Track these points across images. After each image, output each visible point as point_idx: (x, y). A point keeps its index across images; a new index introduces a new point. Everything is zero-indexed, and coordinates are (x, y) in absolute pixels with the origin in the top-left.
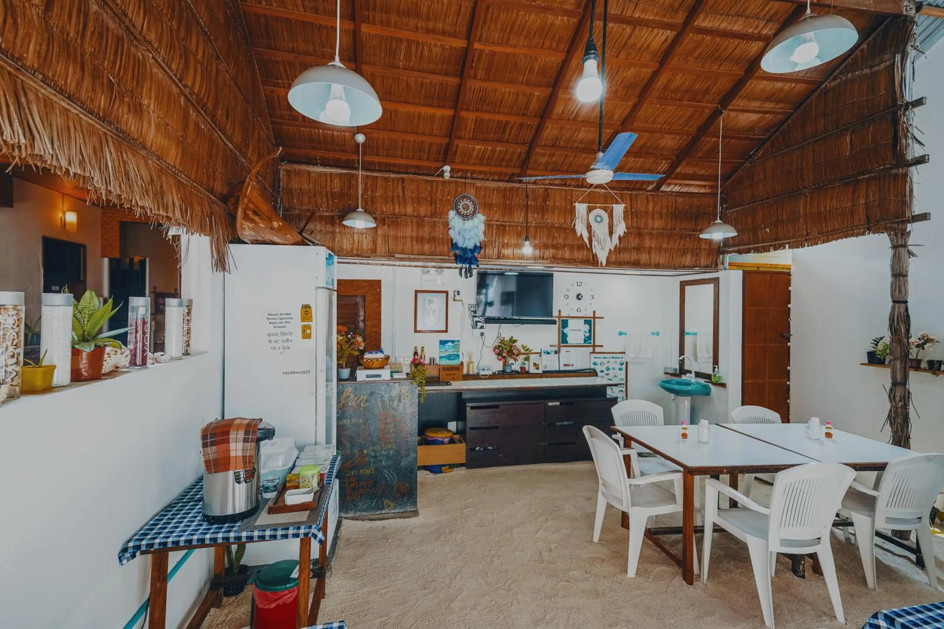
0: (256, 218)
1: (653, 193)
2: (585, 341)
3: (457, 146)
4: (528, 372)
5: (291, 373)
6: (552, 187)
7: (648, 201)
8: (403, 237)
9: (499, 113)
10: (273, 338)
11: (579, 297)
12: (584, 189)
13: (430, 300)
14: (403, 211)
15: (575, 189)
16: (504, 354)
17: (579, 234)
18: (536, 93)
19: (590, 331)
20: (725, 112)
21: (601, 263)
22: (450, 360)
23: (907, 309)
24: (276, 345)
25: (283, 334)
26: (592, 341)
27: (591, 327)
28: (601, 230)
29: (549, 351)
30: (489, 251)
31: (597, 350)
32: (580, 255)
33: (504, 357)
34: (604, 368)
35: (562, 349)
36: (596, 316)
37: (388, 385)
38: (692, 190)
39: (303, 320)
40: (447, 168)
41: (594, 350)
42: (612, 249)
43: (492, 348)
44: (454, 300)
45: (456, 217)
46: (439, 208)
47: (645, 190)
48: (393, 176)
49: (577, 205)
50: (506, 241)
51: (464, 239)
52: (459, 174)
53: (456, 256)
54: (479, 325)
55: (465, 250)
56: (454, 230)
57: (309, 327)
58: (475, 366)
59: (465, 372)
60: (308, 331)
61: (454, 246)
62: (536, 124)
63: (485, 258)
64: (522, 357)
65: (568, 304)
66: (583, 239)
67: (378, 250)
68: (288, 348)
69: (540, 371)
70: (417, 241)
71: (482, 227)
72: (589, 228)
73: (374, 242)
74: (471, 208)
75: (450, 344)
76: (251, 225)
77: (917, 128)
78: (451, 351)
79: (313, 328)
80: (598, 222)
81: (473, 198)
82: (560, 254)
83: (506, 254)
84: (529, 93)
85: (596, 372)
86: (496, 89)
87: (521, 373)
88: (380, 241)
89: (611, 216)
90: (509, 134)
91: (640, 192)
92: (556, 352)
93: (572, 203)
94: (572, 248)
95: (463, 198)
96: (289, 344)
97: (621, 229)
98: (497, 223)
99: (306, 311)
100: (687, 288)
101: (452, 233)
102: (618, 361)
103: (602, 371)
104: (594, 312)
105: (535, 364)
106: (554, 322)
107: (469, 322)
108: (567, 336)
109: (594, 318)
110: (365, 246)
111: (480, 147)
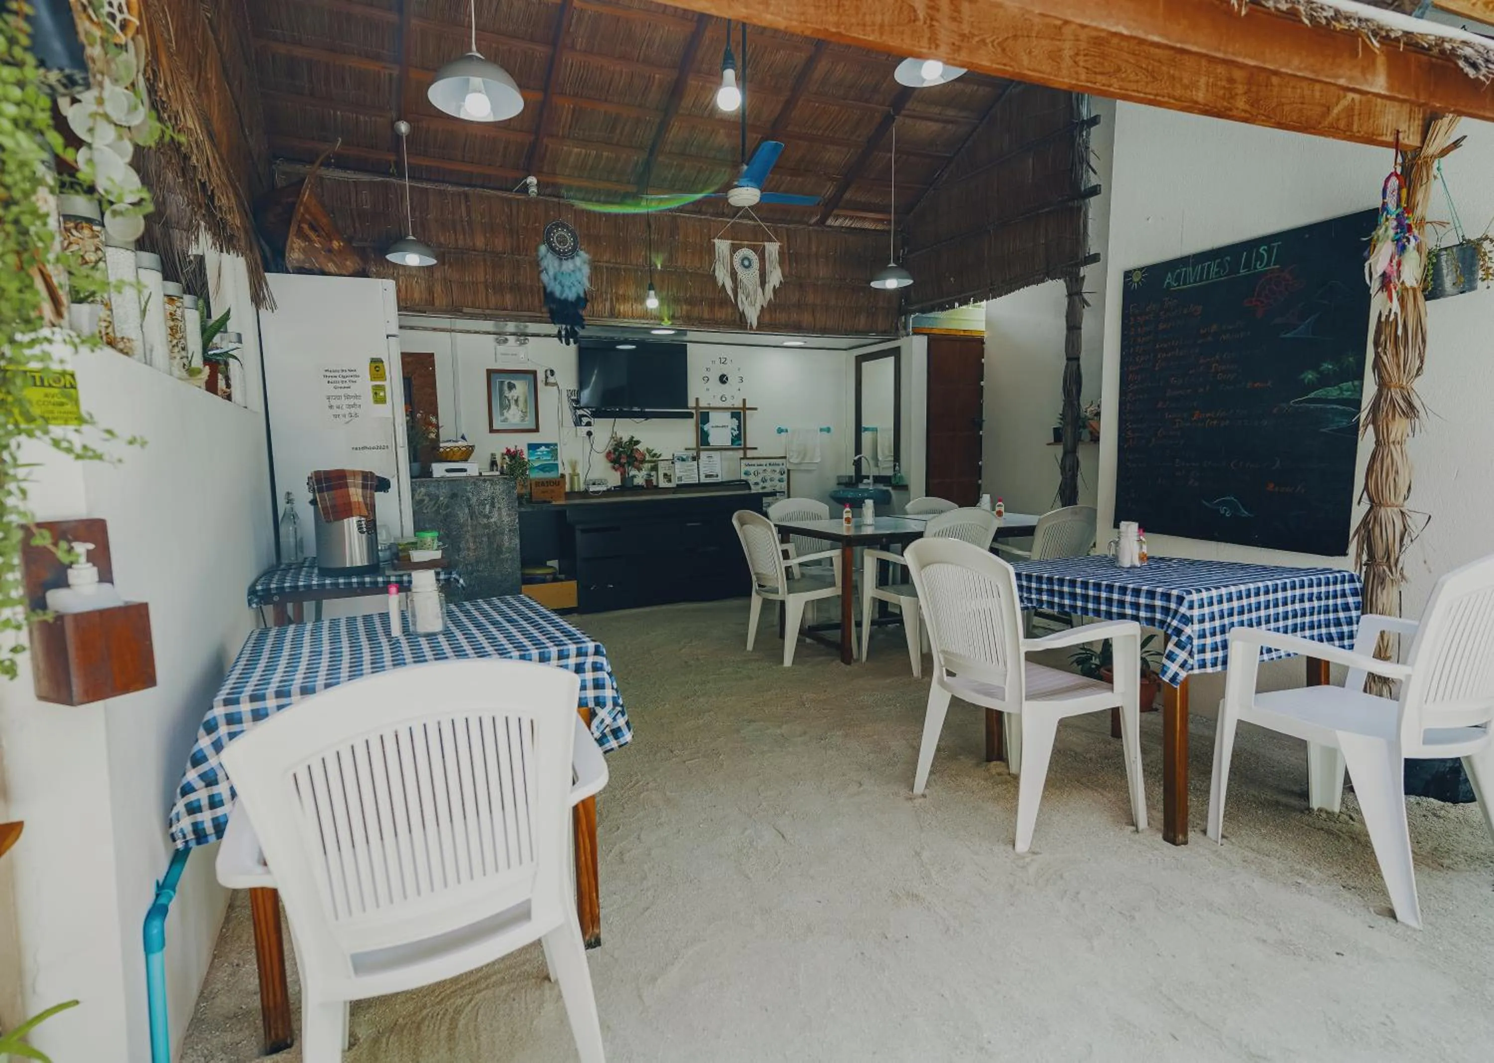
0: (313, 236)
1: (816, 228)
2: (733, 442)
3: (547, 146)
4: (656, 487)
5: (364, 448)
6: (682, 214)
7: (810, 239)
8: (473, 283)
9: (606, 100)
10: (334, 402)
11: (723, 379)
12: (725, 219)
13: (509, 383)
14: (471, 244)
15: (713, 218)
16: (623, 461)
17: (720, 284)
18: (657, 76)
19: (739, 427)
20: (899, 119)
21: (751, 326)
22: (545, 472)
23: (1079, 366)
24: (339, 412)
25: (348, 397)
26: (742, 442)
27: (740, 422)
28: (749, 277)
29: (684, 457)
30: (599, 307)
31: (750, 454)
32: (722, 314)
33: (622, 465)
34: (758, 479)
35: (704, 455)
36: (747, 406)
37: (475, 484)
38: (868, 225)
39: (373, 378)
40: (532, 180)
41: (745, 454)
42: (765, 306)
43: (605, 454)
44: (547, 384)
45: (549, 255)
46: (524, 242)
47: (807, 223)
48: (450, 188)
49: (716, 241)
50: (621, 292)
51: (563, 287)
52: (549, 191)
53: (551, 312)
54: (585, 420)
55: (565, 302)
56: (547, 273)
57: (382, 388)
58: (582, 481)
59: (567, 488)
60: (382, 394)
61: (549, 296)
62: (658, 120)
63: (593, 316)
64: (647, 466)
65: (708, 390)
66: (726, 291)
67: (437, 303)
68: (356, 415)
69: (672, 485)
70: (494, 288)
71: (586, 270)
72: (734, 275)
73: (431, 291)
74: (570, 240)
75: (543, 448)
76: (303, 245)
77: (1092, 151)
78: (547, 460)
79: (388, 389)
80: (746, 267)
81: (571, 227)
82: (696, 312)
83: (622, 310)
84: (647, 75)
85: (749, 484)
86: (602, 66)
87: (647, 488)
88: (438, 289)
89: (762, 259)
90: (621, 133)
91: (801, 227)
92: (694, 459)
93: (710, 239)
94: (712, 304)
95: (557, 226)
96: (357, 410)
97: (775, 277)
98: (607, 265)
99: (377, 365)
100: (864, 364)
101: (544, 277)
102: (778, 469)
103: (757, 484)
104: (744, 400)
105: (665, 475)
106: (689, 415)
107: (568, 417)
108: (708, 436)
109: (744, 408)
110: (417, 295)
111: (579, 150)
